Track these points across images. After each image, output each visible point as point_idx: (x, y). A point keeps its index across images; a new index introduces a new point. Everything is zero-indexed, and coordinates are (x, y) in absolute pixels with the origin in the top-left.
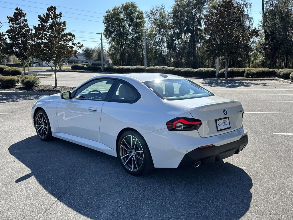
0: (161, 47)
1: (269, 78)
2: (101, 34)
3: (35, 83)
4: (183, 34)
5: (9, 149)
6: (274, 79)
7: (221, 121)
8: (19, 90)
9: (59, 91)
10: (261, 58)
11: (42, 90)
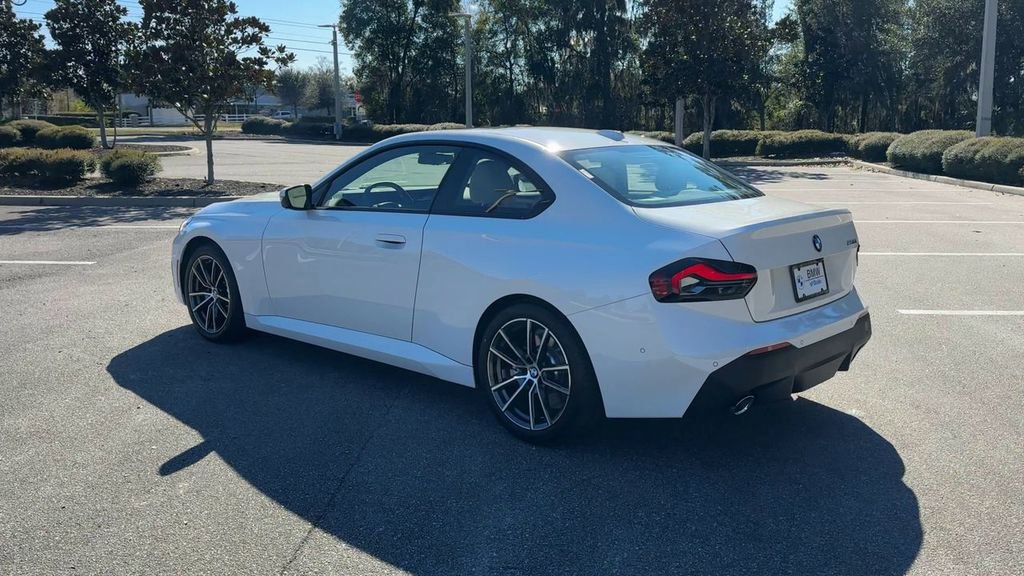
0: (511, 69)
1: (826, 160)
2: (334, 27)
3: (145, 170)
4: (574, 33)
5: (109, 369)
6: (839, 162)
7: (804, 269)
8: (97, 193)
9: (221, 194)
10: (794, 104)
11: (168, 193)
